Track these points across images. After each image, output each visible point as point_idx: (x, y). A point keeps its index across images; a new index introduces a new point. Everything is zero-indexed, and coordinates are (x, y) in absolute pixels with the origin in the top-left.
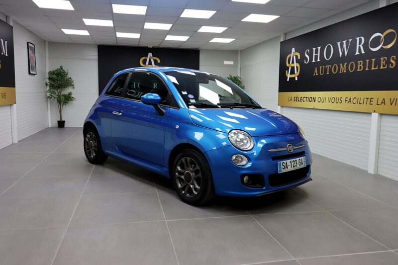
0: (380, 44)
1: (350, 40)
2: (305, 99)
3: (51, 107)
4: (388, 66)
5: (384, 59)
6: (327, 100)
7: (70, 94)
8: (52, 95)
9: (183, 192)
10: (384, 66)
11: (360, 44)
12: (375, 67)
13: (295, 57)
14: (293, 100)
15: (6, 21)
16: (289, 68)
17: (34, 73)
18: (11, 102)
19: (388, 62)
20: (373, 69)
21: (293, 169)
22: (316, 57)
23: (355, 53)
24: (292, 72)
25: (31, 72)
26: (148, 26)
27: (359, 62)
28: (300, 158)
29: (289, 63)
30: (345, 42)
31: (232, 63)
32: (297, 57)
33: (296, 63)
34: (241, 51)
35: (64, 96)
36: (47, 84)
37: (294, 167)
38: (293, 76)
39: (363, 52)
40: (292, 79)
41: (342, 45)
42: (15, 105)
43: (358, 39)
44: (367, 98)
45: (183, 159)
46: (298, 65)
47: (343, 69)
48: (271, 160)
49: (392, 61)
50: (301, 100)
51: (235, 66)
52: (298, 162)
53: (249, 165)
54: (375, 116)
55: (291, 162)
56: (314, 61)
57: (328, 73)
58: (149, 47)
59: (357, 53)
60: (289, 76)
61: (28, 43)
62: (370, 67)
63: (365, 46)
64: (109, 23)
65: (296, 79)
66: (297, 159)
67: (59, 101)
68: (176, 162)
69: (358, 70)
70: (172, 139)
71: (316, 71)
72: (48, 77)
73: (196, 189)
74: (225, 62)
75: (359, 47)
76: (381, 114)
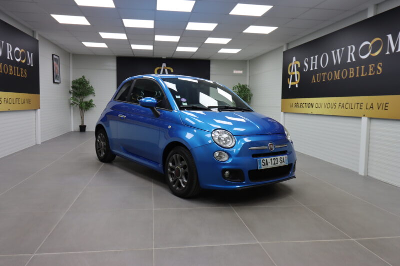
0: (368, 52)
1: (343, 49)
2: (304, 105)
3: (74, 113)
5: (372, 66)
6: (323, 105)
7: (91, 101)
8: (75, 102)
9: (174, 186)
10: (372, 73)
11: (351, 52)
12: (364, 74)
13: (295, 65)
14: (294, 106)
15: (32, 36)
16: (290, 76)
17: (59, 82)
18: (36, 107)
19: (375, 69)
20: (363, 75)
21: (273, 166)
22: (314, 65)
23: (347, 60)
24: (293, 80)
25: (56, 81)
26: (158, 38)
27: (350, 69)
28: (282, 157)
29: (290, 71)
30: (338, 50)
31: (241, 72)
32: (297, 65)
33: (297, 71)
34: (250, 60)
35: (86, 103)
36: (70, 92)
37: (274, 164)
38: (294, 83)
39: (354, 60)
40: (293, 86)
41: (336, 53)
42: (39, 110)
43: (349, 47)
44: (358, 103)
45: (174, 156)
46: (298, 73)
47: (337, 77)
48: (251, 157)
49: (379, 68)
50: (301, 106)
51: (244, 75)
52: (279, 160)
53: (230, 161)
54: (365, 120)
55: (271, 159)
56: (312, 69)
57: (324, 80)
58: (163, 58)
59: (349, 61)
60: (290, 83)
61: (53, 55)
62: (360, 73)
63: (356, 54)
64: (123, 36)
65: (297, 86)
66: (279, 157)
67: (81, 108)
68: (168, 158)
69: (350, 77)
70: (165, 138)
71: (314, 79)
72: (71, 85)
73: (184, 183)
74: (235, 72)
75: (351, 55)
76: (370, 119)
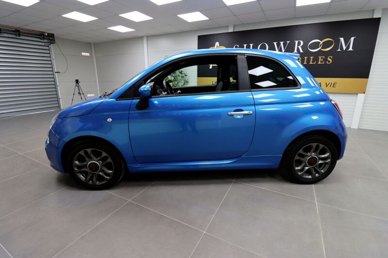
0: (318, 48)
1: (288, 42)
4: (325, 62)
10: (321, 62)
11: (298, 46)
12: (313, 62)
19: (326, 60)
30: (282, 43)
39: (301, 51)
40: (216, 67)
41: (278, 44)
43: (297, 42)
49: (329, 59)
62: (308, 62)
63: (304, 47)
